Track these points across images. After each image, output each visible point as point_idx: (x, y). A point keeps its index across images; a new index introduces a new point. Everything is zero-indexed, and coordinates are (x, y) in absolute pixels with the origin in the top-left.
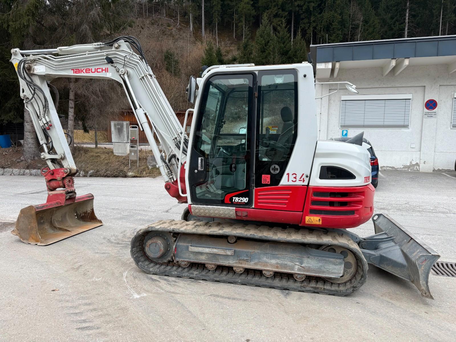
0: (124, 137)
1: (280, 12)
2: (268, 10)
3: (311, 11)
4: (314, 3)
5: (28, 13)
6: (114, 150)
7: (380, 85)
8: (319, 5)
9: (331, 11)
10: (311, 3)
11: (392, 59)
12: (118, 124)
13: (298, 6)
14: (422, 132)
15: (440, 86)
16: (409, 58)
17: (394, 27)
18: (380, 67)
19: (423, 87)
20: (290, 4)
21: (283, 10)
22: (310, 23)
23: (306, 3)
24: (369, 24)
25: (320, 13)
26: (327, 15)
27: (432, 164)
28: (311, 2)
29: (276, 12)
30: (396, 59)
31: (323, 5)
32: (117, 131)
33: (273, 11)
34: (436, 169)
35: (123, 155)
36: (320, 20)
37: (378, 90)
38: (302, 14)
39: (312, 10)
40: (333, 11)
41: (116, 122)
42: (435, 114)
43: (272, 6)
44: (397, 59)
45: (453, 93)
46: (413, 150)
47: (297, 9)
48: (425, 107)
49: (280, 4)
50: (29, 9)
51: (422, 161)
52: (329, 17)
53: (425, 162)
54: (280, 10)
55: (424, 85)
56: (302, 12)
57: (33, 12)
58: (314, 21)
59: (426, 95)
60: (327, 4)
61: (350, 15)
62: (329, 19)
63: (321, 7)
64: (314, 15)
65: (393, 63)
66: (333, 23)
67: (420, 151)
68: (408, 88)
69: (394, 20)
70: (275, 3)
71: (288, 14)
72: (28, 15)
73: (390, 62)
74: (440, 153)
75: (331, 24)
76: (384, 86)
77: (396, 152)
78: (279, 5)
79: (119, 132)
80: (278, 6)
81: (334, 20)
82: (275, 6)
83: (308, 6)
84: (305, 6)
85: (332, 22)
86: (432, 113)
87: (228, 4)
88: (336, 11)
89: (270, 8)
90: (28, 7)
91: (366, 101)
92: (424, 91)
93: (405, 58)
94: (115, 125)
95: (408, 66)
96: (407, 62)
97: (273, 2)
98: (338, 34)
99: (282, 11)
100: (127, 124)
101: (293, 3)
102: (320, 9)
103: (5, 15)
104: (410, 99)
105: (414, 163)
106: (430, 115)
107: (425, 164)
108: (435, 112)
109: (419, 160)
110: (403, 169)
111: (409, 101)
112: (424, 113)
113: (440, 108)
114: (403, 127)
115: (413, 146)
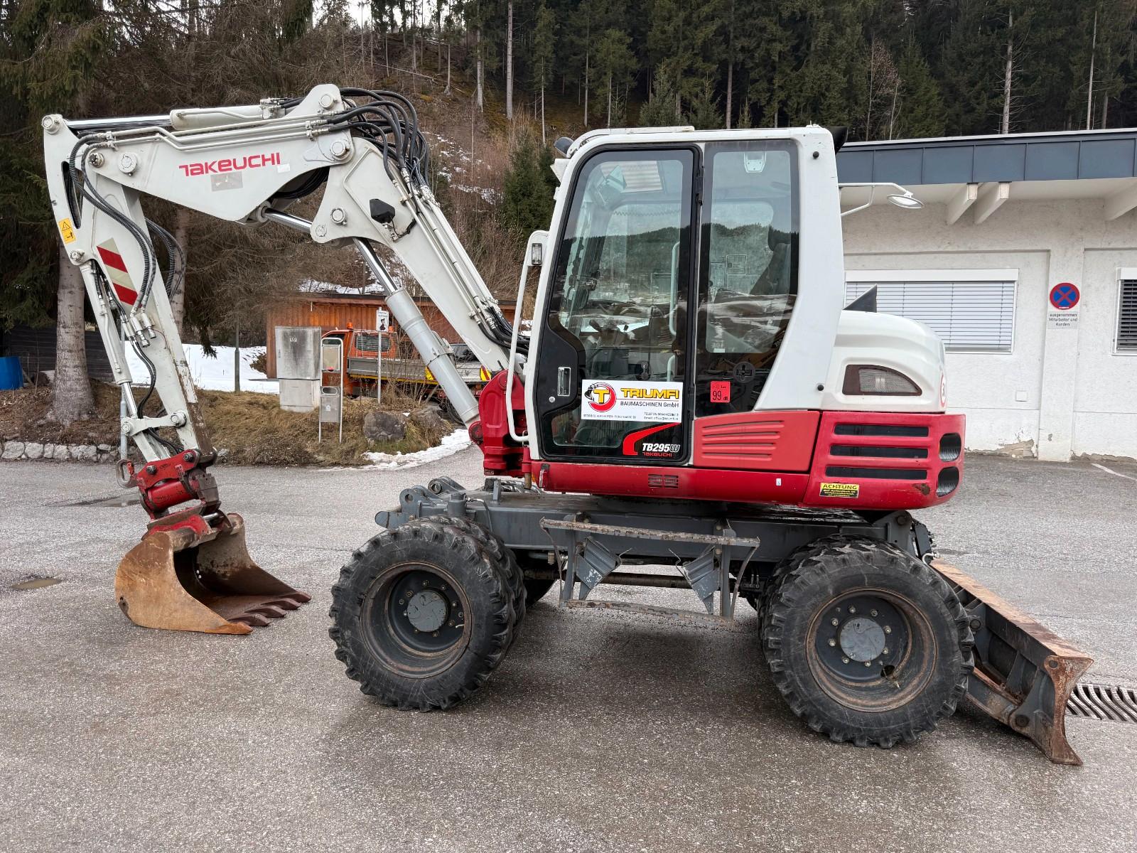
0: (307, 366)
1: (699, 63)
2: (668, 57)
3: (774, 62)
4: (781, 42)
5: (74, 63)
6: (281, 399)
7: (939, 247)
8: (796, 48)
9: (824, 63)
10: (774, 44)
11: (969, 184)
12: (293, 334)
13: (743, 49)
14: (1042, 364)
15: (1086, 250)
16: (1009, 182)
17: (978, 104)
18: (939, 202)
19: (1046, 253)
20: (724, 47)
21: (706, 59)
22: (771, 91)
23: (763, 43)
24: (915, 97)
25: (796, 69)
26: (812, 72)
27: (1069, 441)
28: (775, 41)
29: (689, 63)
30: (977, 183)
31: (803, 47)
32: (290, 350)
33: (681, 60)
34: (1079, 454)
35: (303, 410)
36: (796, 84)
37: (935, 258)
38: (752, 68)
39: (777, 59)
40: (828, 66)
41: (288, 330)
42: (1075, 318)
43: (678, 48)
44: (980, 184)
45: (1117, 269)
46: (1022, 406)
47: (741, 57)
48: (1049, 302)
49: (699, 44)
50: (78, 52)
51: (1045, 435)
52: (819, 79)
53: (1050, 436)
54: (700, 59)
55: (1046, 248)
56: (751, 65)
57: (87, 59)
58: (781, 87)
59: (1051, 272)
60: (813, 46)
61: (869, 73)
62: (819, 82)
63: (800, 54)
64: (782, 72)
65: (972, 193)
66: (827, 94)
67: (1039, 409)
68: (1008, 254)
69: (977, 87)
70: (686, 42)
71: (718, 68)
72: (74, 68)
73: (963, 192)
74: (1088, 414)
75: (823, 95)
76: (949, 249)
77: (979, 410)
78: (696, 47)
79: (294, 353)
80: (693, 49)
81: (831, 86)
82: (686, 49)
83: (766, 49)
84: (759, 51)
85: (826, 90)
86: (1066, 317)
87: (572, 42)
88: (834, 65)
89: (675, 54)
90: (75, 46)
91: (906, 285)
92: (1048, 263)
93: (1001, 182)
94: (285, 337)
95: (1008, 204)
96: (1004, 192)
97: (681, 38)
99: (704, 61)
100: (315, 334)
101: (731, 42)
102: (797, 58)
103: (20, 63)
104: (1013, 282)
105: (1025, 438)
106: (1063, 322)
107: (1050, 440)
108: (1073, 315)
109: (1037, 432)
110: (998, 452)
111: (1012, 285)
112: (1049, 317)
113: (1086, 305)
114: (999, 349)
115: (1021, 396)
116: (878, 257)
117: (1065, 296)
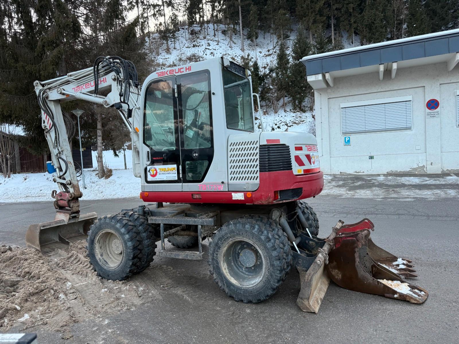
1: (318, 17)
2: (305, 17)
3: (350, 12)
4: (353, 4)
7: (377, 90)
8: (359, 5)
9: (372, 9)
10: (350, 5)
11: (380, 64)
13: (336, 9)
14: (426, 134)
15: (440, 84)
16: (395, 62)
19: (423, 88)
20: (328, 9)
21: (321, 15)
22: (351, 25)
23: (345, 5)
24: (416, 17)
25: (360, 13)
26: (367, 13)
27: (440, 165)
28: (350, 3)
29: (314, 18)
30: (382, 64)
31: (363, 4)
33: (310, 17)
34: (445, 170)
36: (361, 20)
37: (377, 94)
38: (341, 16)
39: (352, 11)
40: (374, 10)
42: (438, 113)
43: (309, 13)
44: (385, 64)
45: (455, 91)
46: (419, 151)
47: (336, 12)
48: (426, 108)
49: (317, 10)
51: (429, 163)
52: (371, 16)
53: (432, 163)
54: (318, 16)
55: (423, 86)
56: (341, 15)
58: (355, 22)
59: (426, 95)
60: (367, 3)
61: (394, 10)
62: (371, 18)
63: (361, 7)
64: (354, 16)
65: (382, 68)
66: (375, 22)
67: (426, 153)
68: (408, 90)
70: (312, 10)
71: (326, 18)
73: (378, 68)
74: (448, 153)
75: (373, 23)
76: (382, 90)
77: (400, 155)
78: (316, 11)
80: (315, 12)
81: (376, 18)
82: (312, 13)
83: (347, 7)
84: (343, 9)
85: (374, 20)
87: (265, 17)
88: (377, 9)
89: (308, 15)
91: (366, 107)
92: (425, 91)
96: (395, 66)
97: (310, 9)
98: (381, 32)
99: (320, 17)
101: (331, 7)
102: (361, 9)
104: (410, 101)
105: (421, 165)
106: (433, 115)
107: (431, 165)
108: (437, 112)
109: (426, 162)
110: (410, 172)
111: (410, 102)
112: (426, 114)
113: (443, 107)
114: (406, 129)
115: (418, 148)
116: (353, 96)
117: (433, 105)
